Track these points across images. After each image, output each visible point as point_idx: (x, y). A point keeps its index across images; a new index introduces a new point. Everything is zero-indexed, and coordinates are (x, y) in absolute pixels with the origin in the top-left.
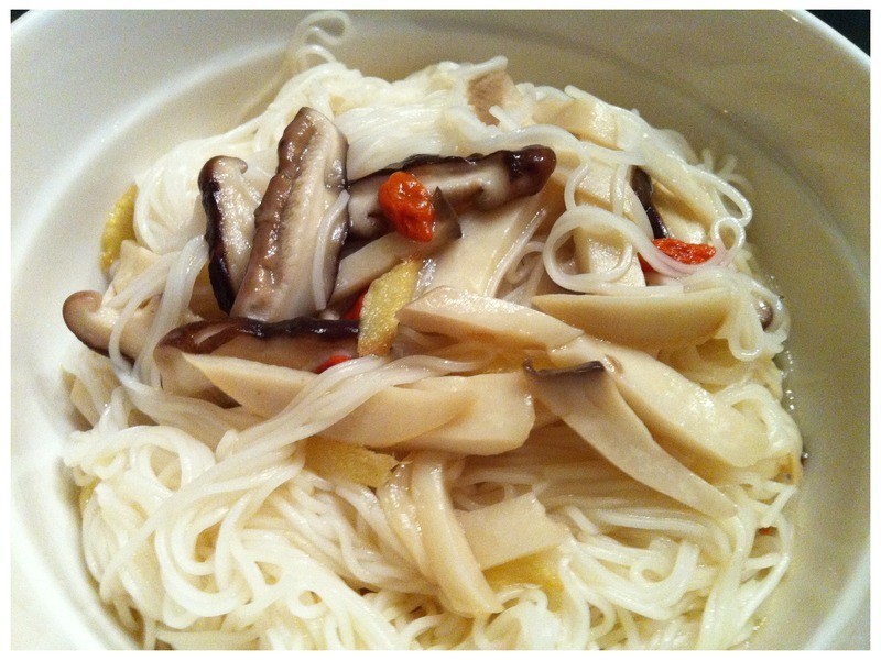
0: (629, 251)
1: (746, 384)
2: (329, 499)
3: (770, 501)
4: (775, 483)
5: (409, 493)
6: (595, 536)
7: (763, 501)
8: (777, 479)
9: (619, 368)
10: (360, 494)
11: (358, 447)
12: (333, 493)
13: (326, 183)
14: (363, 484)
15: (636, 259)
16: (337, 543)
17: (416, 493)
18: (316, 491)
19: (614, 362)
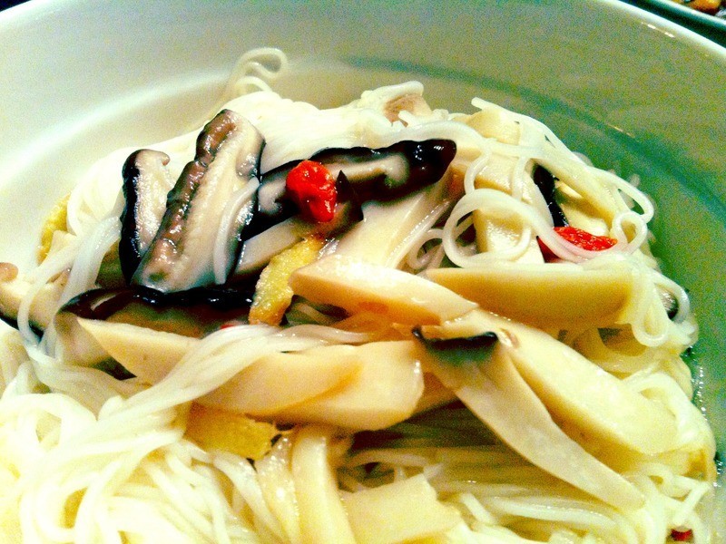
0: (527, 234)
1: (654, 372)
2: (207, 471)
3: (682, 498)
4: (687, 479)
5: (289, 467)
6: (491, 526)
7: (675, 498)
8: (690, 475)
9: (516, 343)
10: (236, 465)
11: (239, 415)
12: (211, 466)
13: (238, 171)
14: (242, 456)
15: (535, 242)
16: (210, 518)
17: (297, 468)
18: (194, 463)
19: (508, 335)
